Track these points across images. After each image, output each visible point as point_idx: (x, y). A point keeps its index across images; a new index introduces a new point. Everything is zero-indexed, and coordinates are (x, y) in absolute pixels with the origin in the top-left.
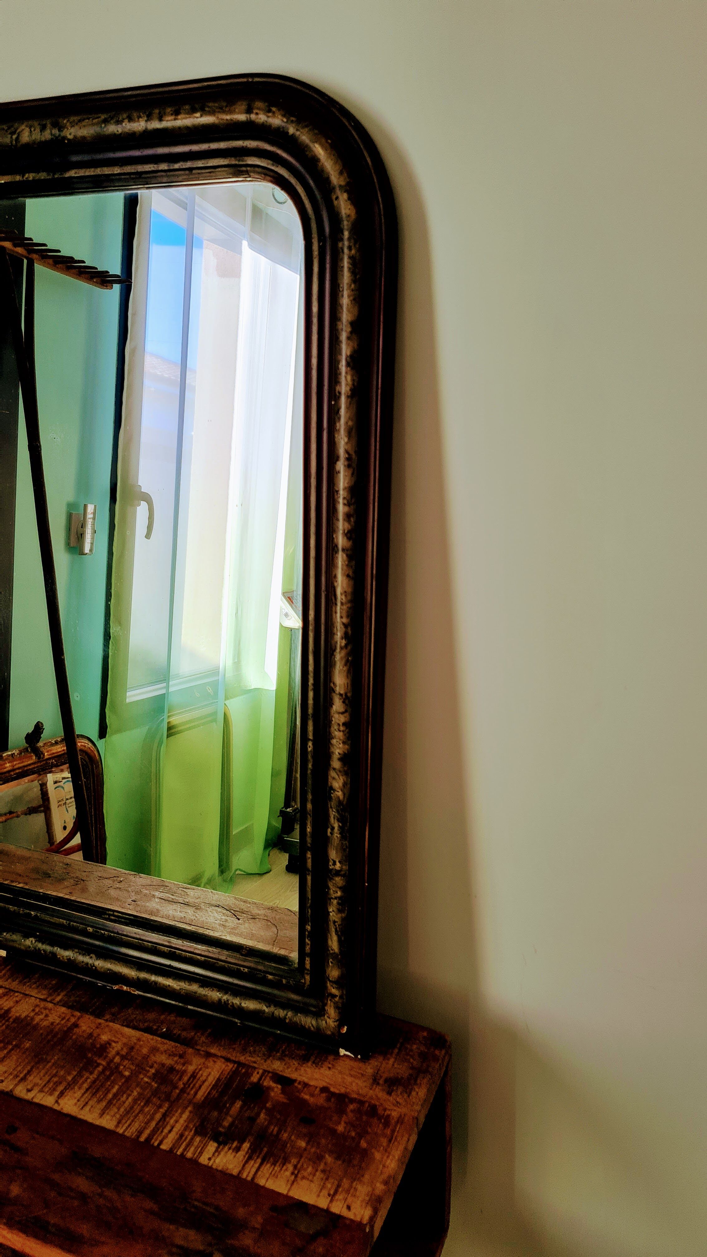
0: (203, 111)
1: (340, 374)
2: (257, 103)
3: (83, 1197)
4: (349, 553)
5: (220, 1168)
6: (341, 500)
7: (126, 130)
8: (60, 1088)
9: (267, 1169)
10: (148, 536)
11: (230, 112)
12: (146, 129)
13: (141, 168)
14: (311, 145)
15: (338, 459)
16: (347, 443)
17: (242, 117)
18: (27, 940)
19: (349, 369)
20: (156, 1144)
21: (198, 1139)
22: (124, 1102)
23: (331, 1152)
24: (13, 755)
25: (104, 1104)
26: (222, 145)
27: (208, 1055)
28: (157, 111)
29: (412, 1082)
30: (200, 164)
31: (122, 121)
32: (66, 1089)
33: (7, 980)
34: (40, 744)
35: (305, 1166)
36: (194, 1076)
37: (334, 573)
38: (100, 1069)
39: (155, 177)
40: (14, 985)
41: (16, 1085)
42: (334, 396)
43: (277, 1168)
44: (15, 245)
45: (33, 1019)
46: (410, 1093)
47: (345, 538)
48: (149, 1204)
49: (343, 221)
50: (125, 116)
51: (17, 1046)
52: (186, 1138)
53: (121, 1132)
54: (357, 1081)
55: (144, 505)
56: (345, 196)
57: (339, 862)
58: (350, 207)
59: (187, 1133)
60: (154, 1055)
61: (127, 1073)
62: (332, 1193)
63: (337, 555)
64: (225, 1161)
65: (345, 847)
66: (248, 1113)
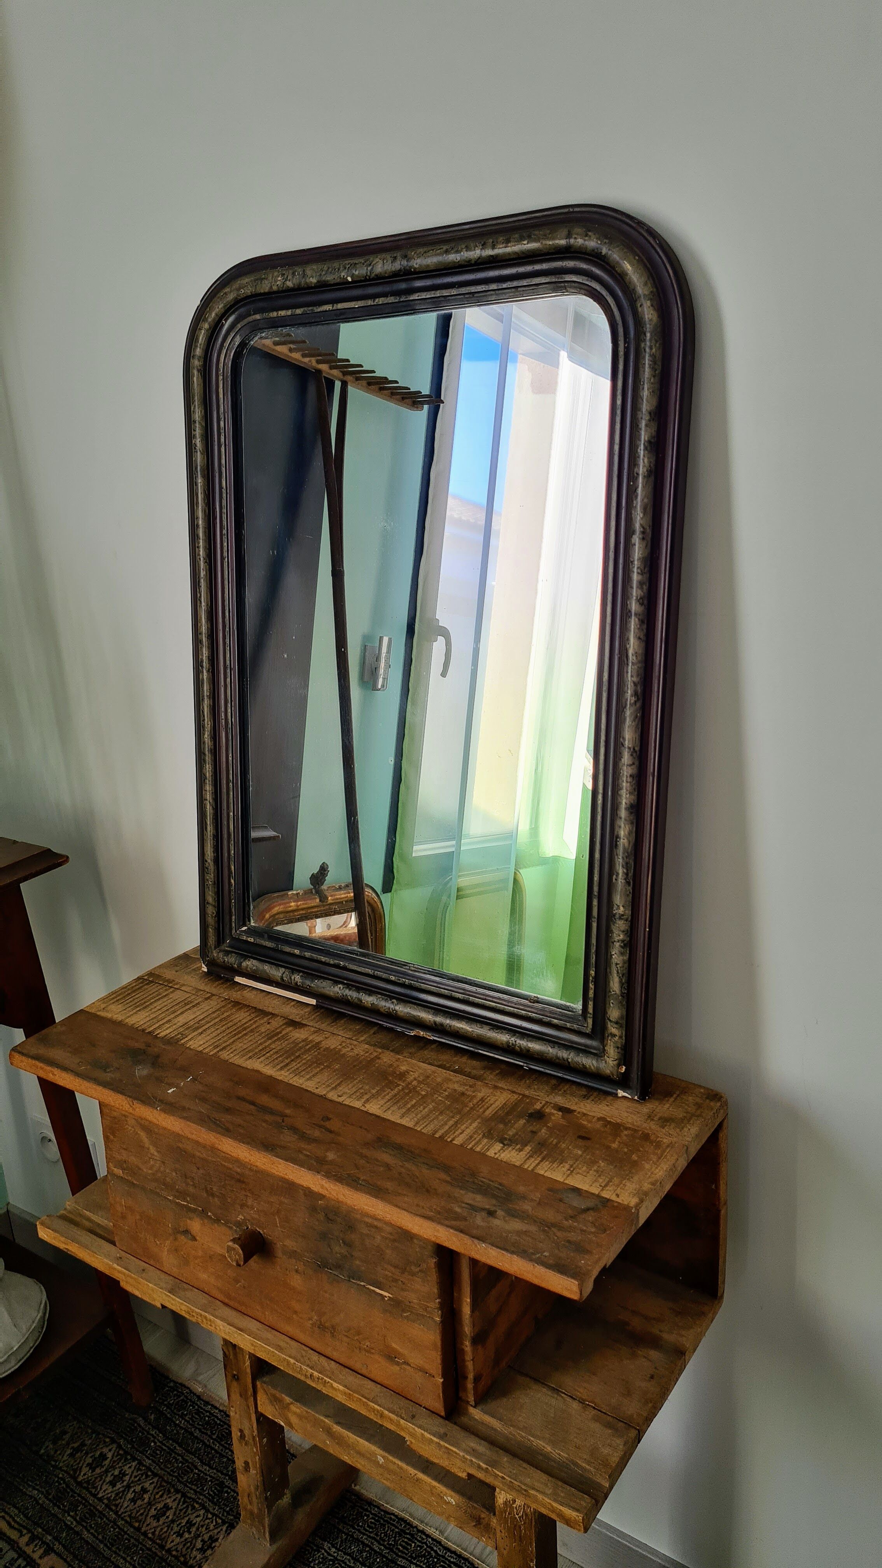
0: (530, 238)
1: (639, 457)
2: (576, 229)
3: (388, 1167)
4: (640, 617)
5: (505, 1160)
6: (635, 570)
7: (464, 258)
8: (366, 1097)
9: (546, 1164)
10: (444, 674)
11: (554, 239)
12: (481, 256)
13: (473, 289)
14: (621, 262)
15: (634, 532)
16: (642, 519)
17: (563, 242)
18: (336, 987)
19: (646, 452)
20: (449, 1140)
21: (486, 1140)
22: (421, 1111)
23: (604, 1160)
24: (298, 894)
25: (404, 1110)
26: (545, 266)
27: (496, 1087)
28: (491, 241)
29: (685, 1121)
30: (525, 282)
31: (461, 251)
32: (371, 1098)
33: (317, 1023)
34: (324, 887)
35: (580, 1166)
36: (482, 1100)
37: (626, 637)
38: (400, 1088)
39: (486, 296)
40: (323, 1026)
41: (328, 1092)
42: (633, 477)
43: (555, 1165)
44: (331, 368)
45: (340, 1050)
46: (683, 1128)
47: (638, 603)
48: (443, 1176)
49: (646, 324)
50: (463, 246)
51: (328, 1067)
52: (475, 1139)
53: (419, 1129)
54: (633, 1116)
55: (441, 640)
56: (649, 303)
57: (623, 906)
58: (652, 312)
59: (476, 1136)
60: (447, 1083)
61: (423, 1093)
62: (603, 1185)
63: (630, 619)
64: (509, 1156)
65: (628, 893)
66: (531, 1128)
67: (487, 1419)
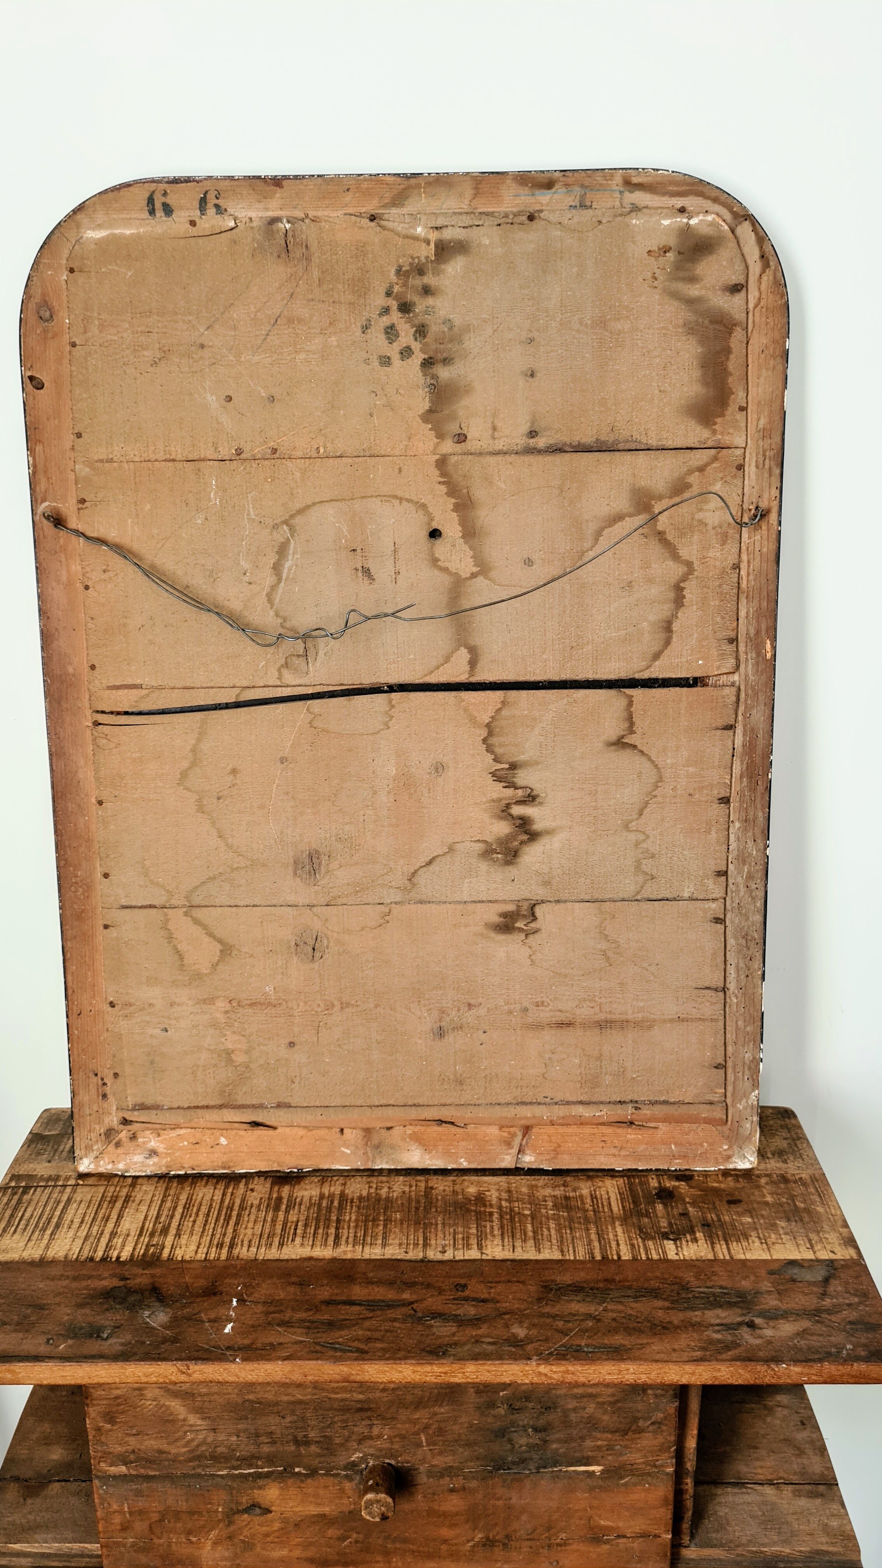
3: (592, 1317)
5: (694, 1258)
8: (473, 1241)
9: (736, 1246)
20: (615, 1258)
21: (650, 1243)
22: (550, 1235)
23: (780, 1219)
25: (532, 1242)
32: (479, 1240)
35: (767, 1235)
36: (594, 1197)
38: (496, 1215)
41: (424, 1252)
43: (744, 1243)
45: (377, 1194)
51: (388, 1220)
52: (639, 1246)
53: (572, 1258)
59: (635, 1242)
61: (527, 1212)
62: (808, 1246)
64: (692, 1252)
66: (675, 1212)
67: (707, 1552)
